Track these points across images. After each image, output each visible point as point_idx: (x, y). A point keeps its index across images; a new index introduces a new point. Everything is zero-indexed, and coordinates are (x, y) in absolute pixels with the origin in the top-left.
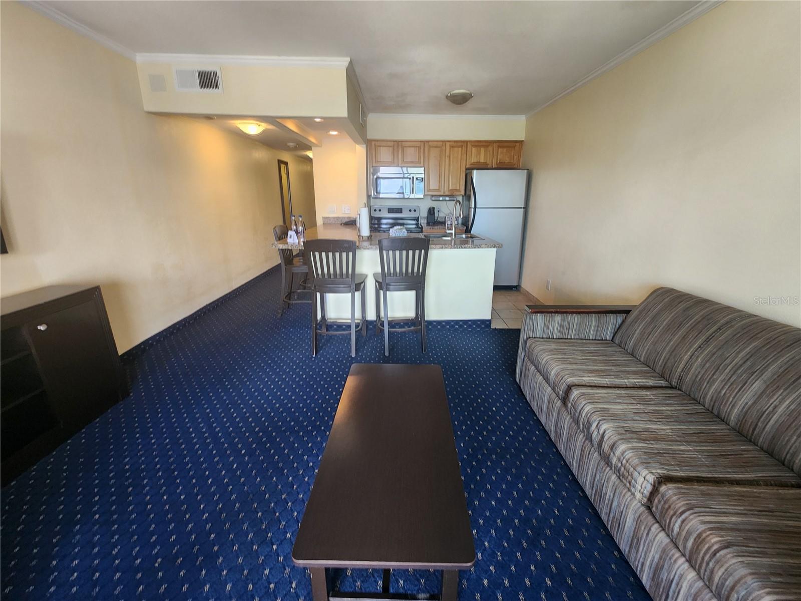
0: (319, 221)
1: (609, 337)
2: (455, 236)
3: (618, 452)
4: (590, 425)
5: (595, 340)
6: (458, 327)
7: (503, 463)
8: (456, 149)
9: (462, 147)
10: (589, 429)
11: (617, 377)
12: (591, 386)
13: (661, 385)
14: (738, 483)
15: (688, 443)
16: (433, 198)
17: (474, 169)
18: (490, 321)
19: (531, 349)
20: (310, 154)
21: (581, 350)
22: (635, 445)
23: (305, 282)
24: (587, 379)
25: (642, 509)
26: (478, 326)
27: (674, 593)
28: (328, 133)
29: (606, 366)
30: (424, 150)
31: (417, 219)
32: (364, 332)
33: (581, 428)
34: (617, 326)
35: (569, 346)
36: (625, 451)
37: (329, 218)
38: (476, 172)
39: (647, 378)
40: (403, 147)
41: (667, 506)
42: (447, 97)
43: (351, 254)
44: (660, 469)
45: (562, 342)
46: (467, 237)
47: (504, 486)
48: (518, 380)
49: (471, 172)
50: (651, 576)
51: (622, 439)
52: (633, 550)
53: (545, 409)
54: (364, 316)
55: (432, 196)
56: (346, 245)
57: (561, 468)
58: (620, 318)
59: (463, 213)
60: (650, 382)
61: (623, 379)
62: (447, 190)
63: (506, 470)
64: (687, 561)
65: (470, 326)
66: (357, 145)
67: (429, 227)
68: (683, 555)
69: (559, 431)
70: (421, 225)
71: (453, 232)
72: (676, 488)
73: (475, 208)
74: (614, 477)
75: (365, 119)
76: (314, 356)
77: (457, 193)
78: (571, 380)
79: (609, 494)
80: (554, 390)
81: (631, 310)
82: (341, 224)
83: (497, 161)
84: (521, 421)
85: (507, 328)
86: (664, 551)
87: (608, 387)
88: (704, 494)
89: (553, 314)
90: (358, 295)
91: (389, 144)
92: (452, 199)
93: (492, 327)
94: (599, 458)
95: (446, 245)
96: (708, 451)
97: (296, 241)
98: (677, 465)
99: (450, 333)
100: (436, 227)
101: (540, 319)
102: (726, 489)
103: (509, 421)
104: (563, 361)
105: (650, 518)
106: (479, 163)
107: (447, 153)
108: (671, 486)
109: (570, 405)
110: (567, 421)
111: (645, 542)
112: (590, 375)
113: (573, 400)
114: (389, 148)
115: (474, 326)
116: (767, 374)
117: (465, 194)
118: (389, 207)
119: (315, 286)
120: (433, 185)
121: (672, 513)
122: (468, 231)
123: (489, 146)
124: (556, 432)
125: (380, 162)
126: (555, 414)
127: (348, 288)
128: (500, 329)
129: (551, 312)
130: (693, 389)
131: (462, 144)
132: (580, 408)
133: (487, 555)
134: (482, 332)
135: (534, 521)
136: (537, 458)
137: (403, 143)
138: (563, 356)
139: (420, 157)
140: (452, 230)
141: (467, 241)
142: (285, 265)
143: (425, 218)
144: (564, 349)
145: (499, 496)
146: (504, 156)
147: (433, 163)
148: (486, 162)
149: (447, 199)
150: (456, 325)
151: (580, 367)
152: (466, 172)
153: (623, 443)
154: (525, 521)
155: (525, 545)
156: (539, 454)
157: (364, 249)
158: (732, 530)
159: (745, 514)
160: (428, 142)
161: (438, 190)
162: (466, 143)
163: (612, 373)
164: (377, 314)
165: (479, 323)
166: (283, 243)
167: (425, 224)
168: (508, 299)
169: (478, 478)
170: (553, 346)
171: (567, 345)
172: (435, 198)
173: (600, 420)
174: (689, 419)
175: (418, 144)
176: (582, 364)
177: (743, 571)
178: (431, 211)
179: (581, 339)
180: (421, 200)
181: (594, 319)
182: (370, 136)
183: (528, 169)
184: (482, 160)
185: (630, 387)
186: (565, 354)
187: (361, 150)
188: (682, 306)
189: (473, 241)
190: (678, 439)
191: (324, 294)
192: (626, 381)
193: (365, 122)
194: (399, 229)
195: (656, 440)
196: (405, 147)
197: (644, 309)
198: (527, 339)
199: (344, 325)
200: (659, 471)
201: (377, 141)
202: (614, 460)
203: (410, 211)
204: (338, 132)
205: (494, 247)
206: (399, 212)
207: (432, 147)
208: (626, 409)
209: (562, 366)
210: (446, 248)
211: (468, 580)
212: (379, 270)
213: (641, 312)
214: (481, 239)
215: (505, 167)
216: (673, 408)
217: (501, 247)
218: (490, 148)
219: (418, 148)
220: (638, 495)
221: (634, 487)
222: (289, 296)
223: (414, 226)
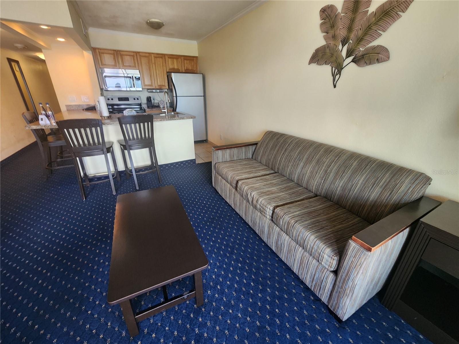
0: (63, 108)
1: (251, 157)
2: (167, 113)
3: (259, 202)
4: (248, 195)
5: (245, 159)
6: (178, 166)
7: (213, 225)
8: (158, 59)
9: (162, 58)
10: (247, 196)
11: (256, 173)
12: (246, 179)
13: (272, 173)
14: (298, 201)
15: (283, 192)
16: (149, 91)
17: (172, 72)
18: (195, 160)
19: (218, 168)
20: (41, 56)
21: (240, 165)
22: (265, 197)
23: (61, 153)
24: (244, 176)
25: (270, 221)
26: (189, 163)
27: (283, 247)
28: (56, 39)
29: (251, 169)
30: (137, 58)
31: (140, 105)
32: (119, 179)
33: (244, 198)
34: (253, 151)
35: (235, 163)
36: (262, 200)
37: (71, 105)
38: (174, 75)
39: (266, 171)
40: (122, 56)
41: (278, 216)
42: (147, 23)
43: (98, 128)
44: (274, 204)
45: (232, 162)
46: (175, 114)
47: (215, 235)
48: (214, 186)
49: (170, 74)
50: (275, 245)
51: (260, 197)
52: (269, 239)
53: (228, 195)
54: (116, 168)
55: (148, 89)
56: (93, 122)
57: (238, 219)
58: (254, 147)
59: (170, 100)
60: (268, 172)
61: (258, 173)
62: (157, 86)
63: (215, 228)
64: (286, 233)
65: (185, 164)
66: (84, 51)
67: (150, 109)
68: (284, 232)
69: (235, 203)
70: (143, 108)
71: (166, 110)
72: (279, 209)
73: (176, 96)
74: (259, 213)
75: (87, 31)
76: (84, 200)
77: (164, 88)
78: (237, 178)
79: (258, 221)
80: (231, 185)
81: (258, 143)
82: (83, 110)
83: (185, 69)
84: (218, 204)
85: (204, 162)
86: (279, 234)
87: (253, 178)
88: (288, 208)
89: (226, 149)
90: (109, 155)
91: (110, 52)
92: (161, 91)
93: (196, 163)
94: (253, 208)
95: (163, 119)
96: (289, 193)
97: (48, 122)
98: (280, 201)
99: (174, 170)
100: (154, 109)
101: (220, 152)
102: (295, 204)
103: (213, 206)
104: (233, 170)
105: (273, 224)
106: (174, 69)
107: (153, 62)
108: (278, 208)
109: (238, 189)
110: (238, 196)
111: (272, 234)
112: (245, 174)
113: (240, 186)
114: (110, 55)
115: (187, 164)
116: (304, 159)
117: (169, 88)
118: (119, 97)
119: (74, 153)
120: (147, 82)
121: (279, 218)
122: (174, 110)
123: (178, 58)
124: (234, 204)
125: (106, 65)
126: (233, 196)
127: (101, 152)
128: (201, 163)
129: (225, 149)
130: (282, 172)
131: (162, 56)
132: (243, 189)
133: (213, 266)
134: (191, 166)
135: (230, 244)
136: (228, 218)
137: (121, 52)
138: (233, 168)
139: (135, 63)
140: (165, 110)
141: (175, 116)
142: (41, 142)
143: (145, 104)
144: (233, 165)
145: (213, 239)
146: (188, 65)
147: (145, 67)
148: (178, 69)
149: (158, 91)
150: (177, 165)
151: (240, 172)
152: (167, 74)
153: (261, 198)
154: (227, 246)
155: (228, 255)
156: (229, 216)
157: (108, 124)
158: (297, 216)
159: (300, 210)
160: (139, 53)
161: (151, 85)
162: (164, 56)
163: (253, 172)
164: (126, 166)
165: (189, 162)
166: (36, 125)
167: (147, 108)
168: (202, 148)
169: (202, 235)
170: (228, 165)
171: (234, 163)
172: (150, 90)
173: (251, 192)
174: (282, 183)
175: (132, 54)
176: (242, 170)
177: (301, 228)
178: (149, 99)
179: (239, 160)
180: (141, 92)
181: (244, 149)
182: (93, 45)
183: (202, 74)
184: (176, 67)
185: (261, 176)
186: (233, 167)
187: (88, 55)
188: (276, 138)
189: (178, 116)
190: (279, 191)
191: (82, 158)
192: (259, 174)
193: (87, 33)
194: (130, 111)
195: (272, 194)
196: (123, 55)
197: (263, 141)
198: (215, 164)
199: (102, 177)
200: (274, 205)
201: (100, 49)
202: (258, 206)
203: (134, 99)
204: (65, 39)
205: (191, 118)
206: (126, 101)
207: (142, 56)
208: (260, 185)
209: (233, 173)
210: (164, 120)
211: (206, 279)
212: (122, 138)
213: (261, 143)
214: (183, 114)
215: (190, 72)
216: (276, 181)
217: (195, 118)
218: (179, 60)
219: (132, 57)
220: (268, 217)
221: (266, 214)
222: (50, 164)
223: (139, 109)
